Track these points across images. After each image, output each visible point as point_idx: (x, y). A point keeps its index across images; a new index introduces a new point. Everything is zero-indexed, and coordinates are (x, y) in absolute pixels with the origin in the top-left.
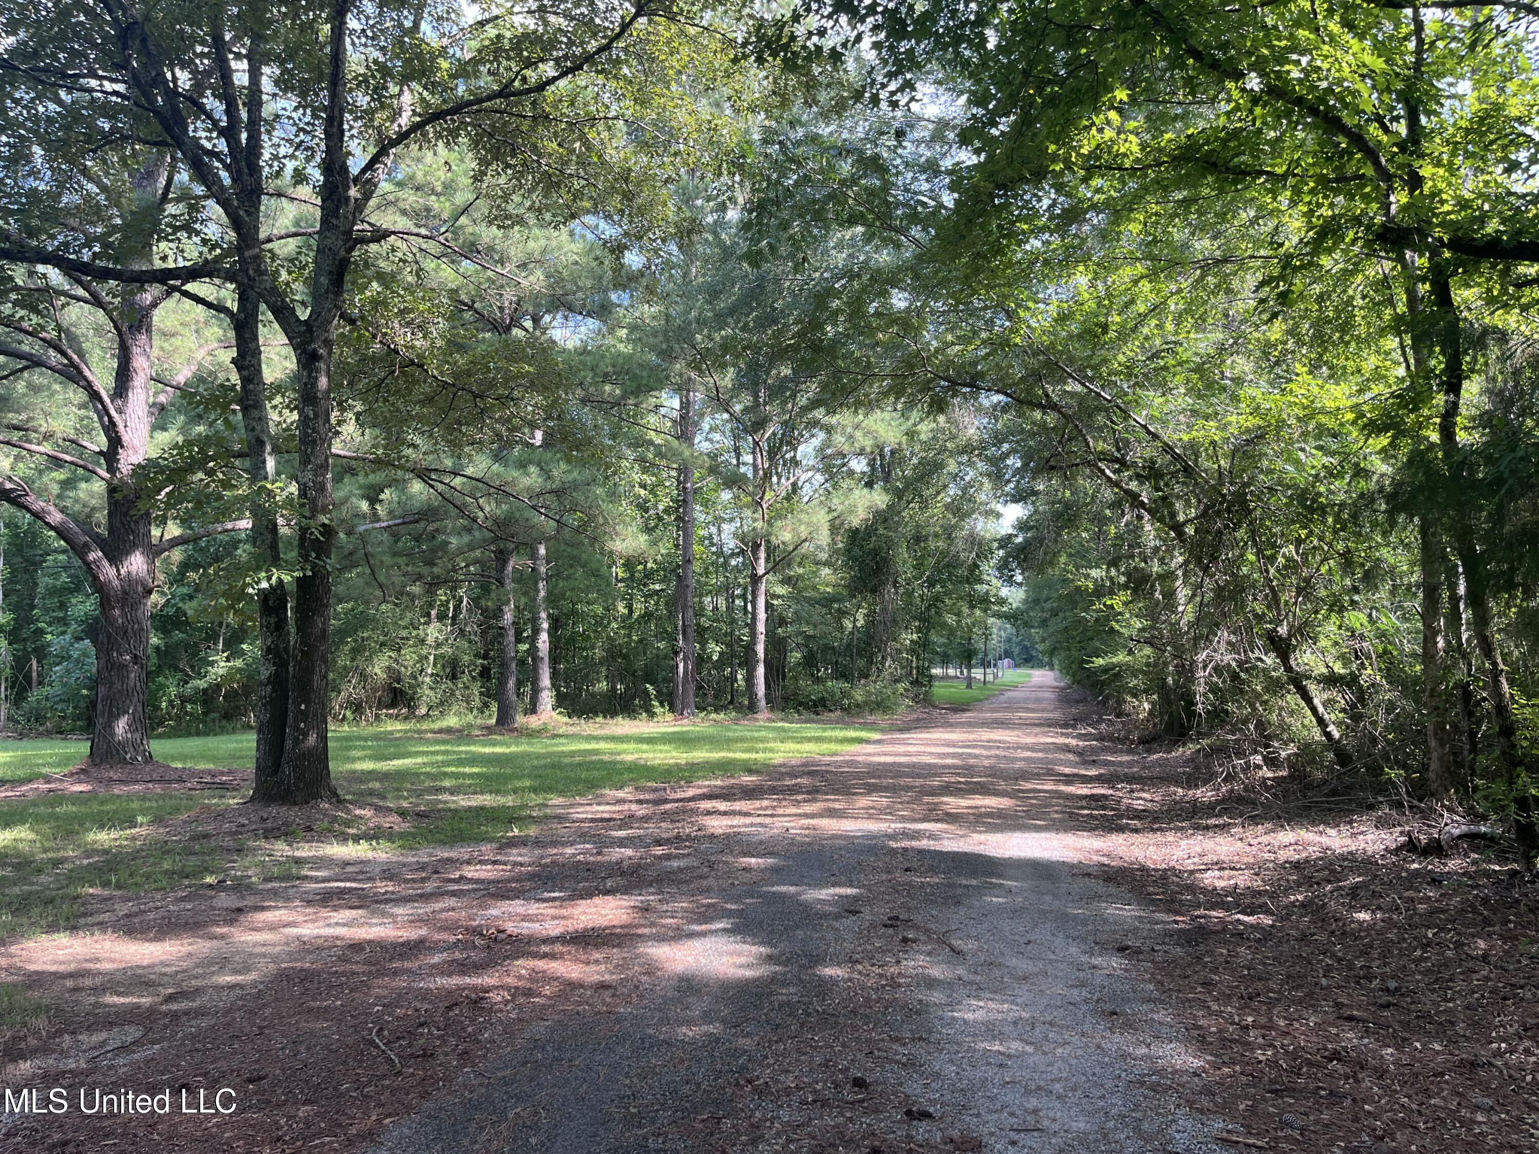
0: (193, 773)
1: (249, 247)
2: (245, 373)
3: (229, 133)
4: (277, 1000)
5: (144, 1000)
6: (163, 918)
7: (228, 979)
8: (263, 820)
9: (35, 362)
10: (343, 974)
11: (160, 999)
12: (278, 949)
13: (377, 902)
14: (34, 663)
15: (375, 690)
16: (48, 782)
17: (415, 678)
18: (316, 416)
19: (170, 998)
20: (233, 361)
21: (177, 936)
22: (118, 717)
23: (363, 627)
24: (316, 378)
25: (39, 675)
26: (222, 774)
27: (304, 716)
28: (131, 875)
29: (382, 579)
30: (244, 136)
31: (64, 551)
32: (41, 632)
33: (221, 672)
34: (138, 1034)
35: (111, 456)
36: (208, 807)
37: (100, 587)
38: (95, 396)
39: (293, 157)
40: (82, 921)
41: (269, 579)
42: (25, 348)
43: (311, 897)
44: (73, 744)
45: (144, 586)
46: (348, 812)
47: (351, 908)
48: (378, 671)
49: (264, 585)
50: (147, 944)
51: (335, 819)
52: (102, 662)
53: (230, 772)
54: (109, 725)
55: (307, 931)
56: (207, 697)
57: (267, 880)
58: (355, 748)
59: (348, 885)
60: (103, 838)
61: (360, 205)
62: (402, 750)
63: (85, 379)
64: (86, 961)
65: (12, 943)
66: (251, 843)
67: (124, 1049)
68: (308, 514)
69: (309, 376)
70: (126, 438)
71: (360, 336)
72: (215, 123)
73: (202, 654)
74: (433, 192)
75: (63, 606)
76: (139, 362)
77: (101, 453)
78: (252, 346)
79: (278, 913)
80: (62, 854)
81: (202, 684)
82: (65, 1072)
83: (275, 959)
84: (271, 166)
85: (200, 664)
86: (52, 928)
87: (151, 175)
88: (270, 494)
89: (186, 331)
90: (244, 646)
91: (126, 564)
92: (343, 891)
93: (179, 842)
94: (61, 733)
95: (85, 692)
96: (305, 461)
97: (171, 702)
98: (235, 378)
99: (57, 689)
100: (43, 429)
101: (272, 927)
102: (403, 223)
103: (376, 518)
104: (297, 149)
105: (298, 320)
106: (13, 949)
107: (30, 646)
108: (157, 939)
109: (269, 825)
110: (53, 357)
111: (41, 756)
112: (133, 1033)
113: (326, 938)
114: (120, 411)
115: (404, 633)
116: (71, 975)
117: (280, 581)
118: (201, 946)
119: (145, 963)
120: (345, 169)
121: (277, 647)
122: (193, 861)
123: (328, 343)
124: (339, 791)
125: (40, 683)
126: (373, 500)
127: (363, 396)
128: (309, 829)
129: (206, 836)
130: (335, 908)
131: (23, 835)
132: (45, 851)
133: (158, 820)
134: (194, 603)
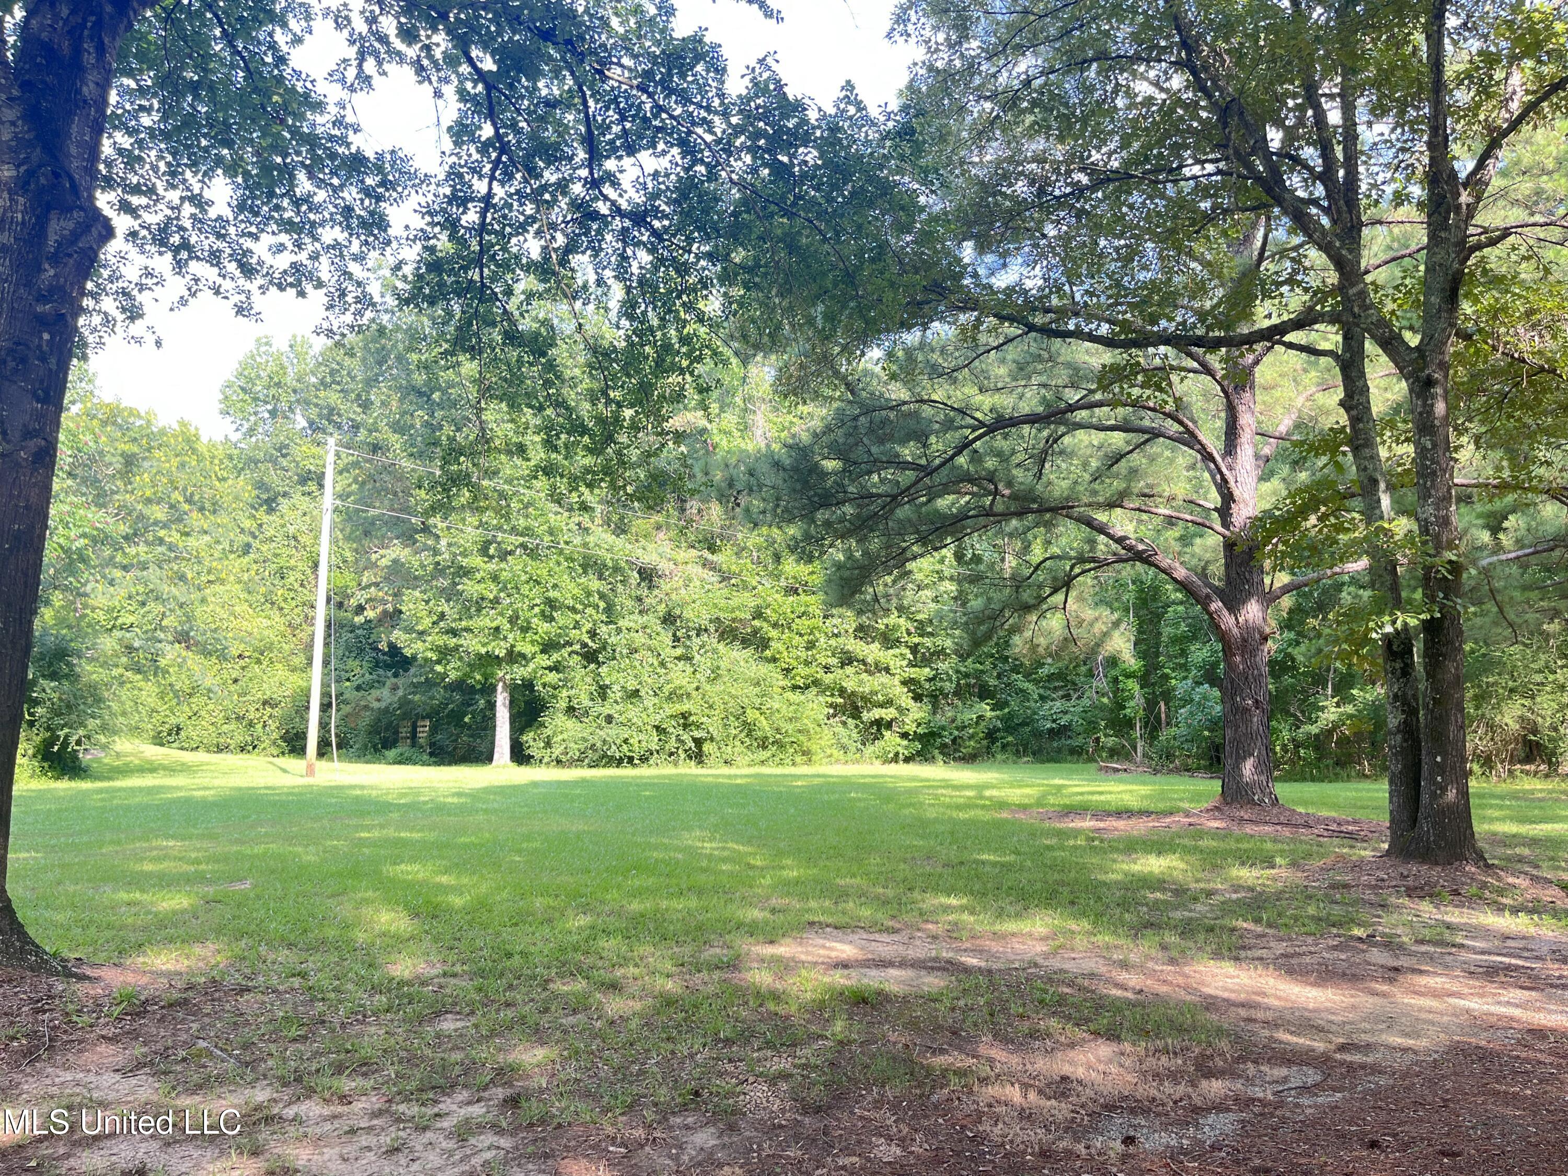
0: (1319, 821)
1: (1353, 285)
2: (1354, 413)
3: (1326, 177)
4: (1455, 1074)
5: (1316, 1044)
6: (1319, 964)
7: (1399, 1040)
8: (1404, 877)
9: (1155, 434)
10: (1527, 1060)
11: (1333, 1047)
12: (1445, 1018)
13: (1552, 986)
14: (1162, 704)
15: (1506, 743)
16: (1187, 816)
17: (1556, 729)
18: (1435, 445)
19: (1342, 1048)
20: (1342, 404)
21: (1337, 986)
22: (1244, 759)
23: (1487, 671)
24: (1432, 405)
25: (1167, 716)
26: (1348, 823)
27: (1441, 769)
28: (1280, 915)
29: (1512, 616)
30: (1341, 173)
31: (1181, 603)
32: (1166, 677)
33: (1332, 717)
34: (1318, 1078)
35: (1224, 512)
36: (1342, 856)
37: (1223, 637)
38: (1208, 457)
39: (1393, 179)
40: (1243, 954)
41: (1394, 622)
42: (1147, 423)
43: (1472, 969)
44: (1200, 782)
45: (1261, 633)
46: (1499, 879)
47: (1522, 988)
48: (1510, 722)
49: (1389, 629)
50: (1309, 988)
51: (1484, 886)
52: (1228, 705)
53: (1355, 822)
54: (1237, 767)
55: (1475, 1005)
56: (1319, 742)
57: (1421, 942)
58: (1491, 806)
59: (1513, 961)
60: (1246, 875)
61: (1471, 210)
62: (1550, 813)
63: (1200, 443)
64: (1255, 993)
65: (1185, 964)
66: (1393, 900)
67: (1304, 1089)
68: (1432, 552)
69: (1424, 404)
70: (1236, 493)
71: (1478, 351)
72: (1311, 170)
73: (1312, 699)
74: (1544, 172)
75: (1184, 653)
76: (1246, 420)
77: (1216, 509)
78: (1360, 384)
79: (1438, 979)
80: (1212, 885)
81: (1314, 729)
82: (1254, 1100)
83: (1445, 1029)
84: (1369, 196)
85: (1311, 710)
86: (1217, 955)
87: (1247, 239)
88: (1388, 533)
89: (1285, 382)
90: (1354, 692)
91: (1243, 612)
92: (1508, 968)
93: (1319, 888)
94: (1188, 770)
95: (1206, 733)
96: (1425, 495)
97: (1284, 748)
98: (1343, 418)
99: (1183, 730)
100: (1166, 494)
101: (1435, 994)
102: (1516, 215)
103: (1498, 548)
104: (1396, 170)
105: (1409, 347)
106: (1187, 969)
107: (1158, 690)
108: (1315, 984)
109: (1410, 882)
110: (1173, 428)
111: (1176, 792)
112: (1312, 1076)
113: (1500, 1017)
114: (1230, 468)
115: (1538, 678)
116: (1243, 1005)
117: (1405, 624)
118: (1367, 1002)
119: (1311, 1006)
120: (1453, 174)
121: (1404, 694)
122: (1337, 910)
123: (1444, 367)
124: (1486, 856)
125: (1168, 724)
126: (1495, 529)
127: (1485, 415)
128: (1456, 893)
129: (1346, 886)
130: (1503, 985)
131: (1175, 863)
132: (1197, 881)
133: (1294, 864)
134: (1303, 648)
